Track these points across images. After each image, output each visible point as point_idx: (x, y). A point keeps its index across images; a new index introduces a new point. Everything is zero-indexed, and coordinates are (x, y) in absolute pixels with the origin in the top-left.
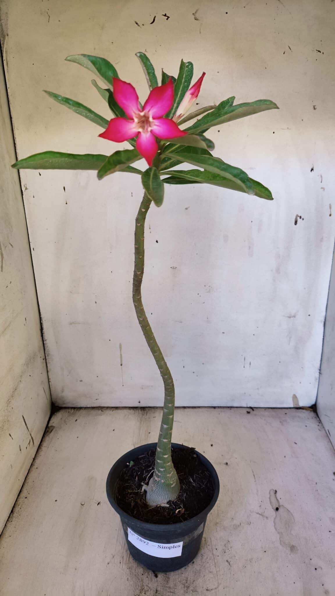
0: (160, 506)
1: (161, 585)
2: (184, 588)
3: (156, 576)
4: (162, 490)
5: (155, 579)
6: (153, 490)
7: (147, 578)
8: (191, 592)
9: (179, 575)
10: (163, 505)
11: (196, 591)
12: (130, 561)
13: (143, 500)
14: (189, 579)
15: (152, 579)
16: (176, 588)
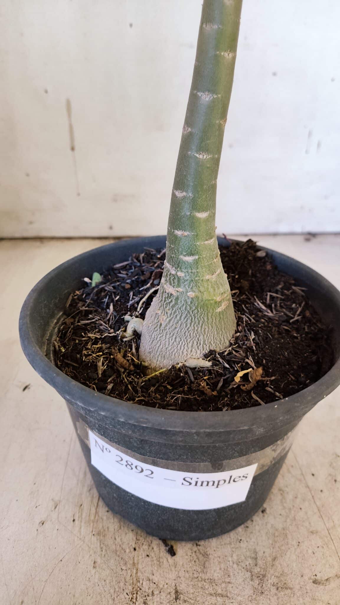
0: (184, 366)
1: (187, 575)
2: (252, 580)
3: (172, 552)
4: (189, 321)
5: (171, 559)
6: (161, 325)
7: (147, 559)
8: (273, 590)
9: (233, 546)
10: (192, 363)
11: (286, 587)
12: (100, 514)
13: (133, 354)
14: (260, 554)
15: (161, 560)
16: (229, 582)
